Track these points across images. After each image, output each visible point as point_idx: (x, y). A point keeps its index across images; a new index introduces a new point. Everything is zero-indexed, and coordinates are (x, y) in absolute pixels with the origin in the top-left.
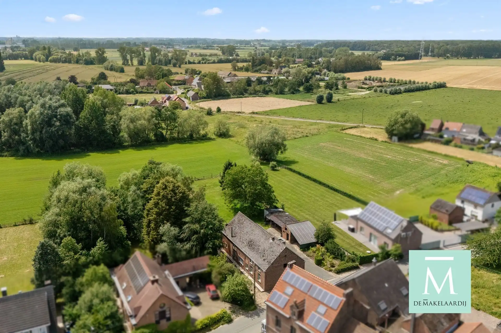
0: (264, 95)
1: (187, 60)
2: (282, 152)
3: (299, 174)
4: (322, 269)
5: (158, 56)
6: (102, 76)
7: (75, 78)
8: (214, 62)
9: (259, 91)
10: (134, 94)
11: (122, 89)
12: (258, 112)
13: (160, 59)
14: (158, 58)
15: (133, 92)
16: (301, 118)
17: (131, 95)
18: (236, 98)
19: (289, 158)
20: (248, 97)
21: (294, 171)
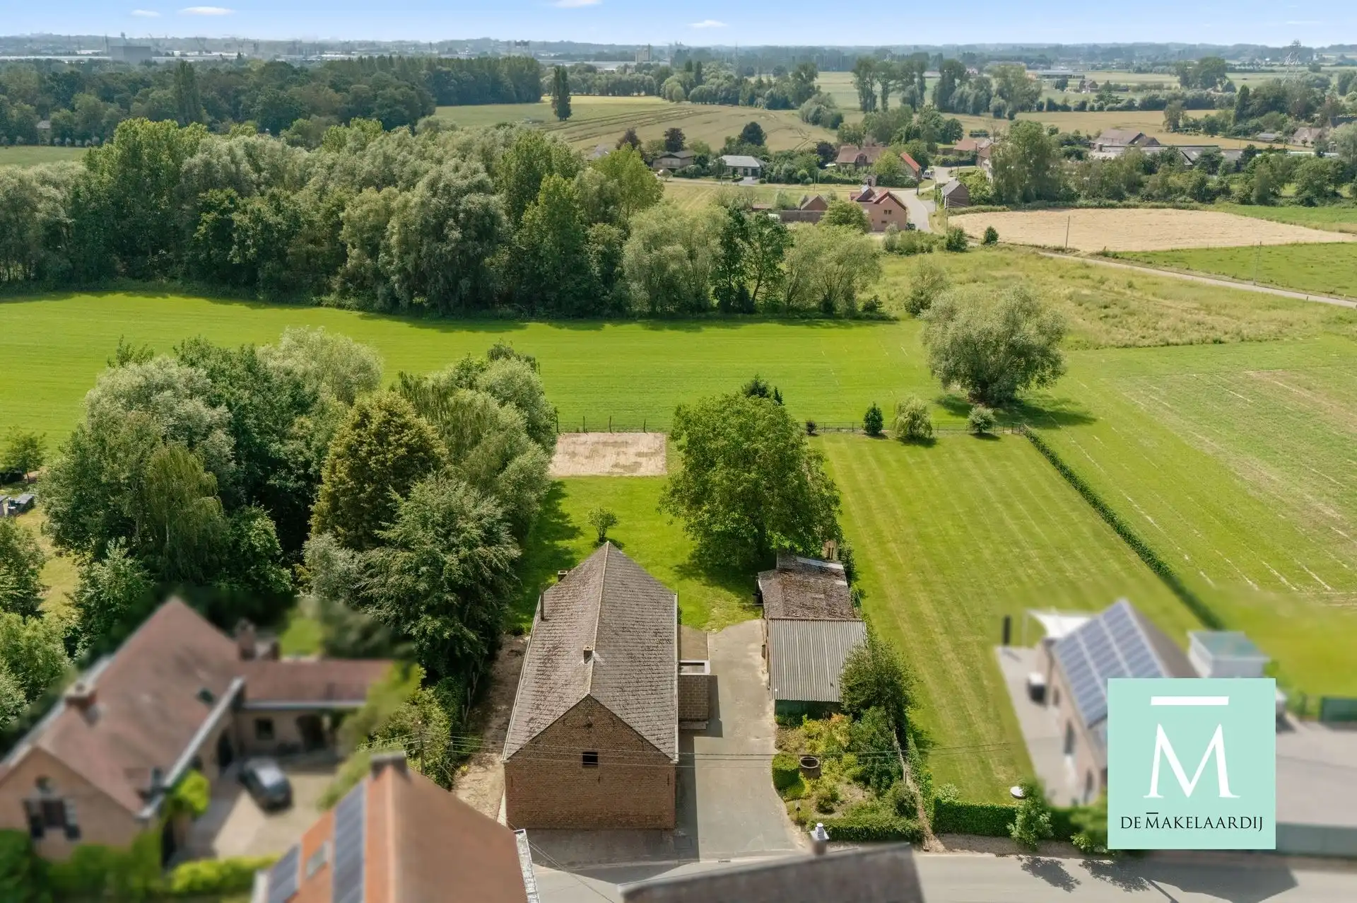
0: (1196, 204)
1: (1043, 99)
2: (1042, 381)
3: (1054, 460)
4: (781, 806)
5: (960, 85)
6: (749, 132)
7: (681, 135)
8: (1130, 107)
9: (1182, 191)
10: (808, 183)
11: (776, 168)
12: (1120, 253)
13: (962, 94)
14: (958, 91)
15: (804, 177)
16: (1264, 283)
17: (799, 186)
18: (1092, 207)
19: (1076, 404)
20: (1136, 207)
21: (1043, 449)
